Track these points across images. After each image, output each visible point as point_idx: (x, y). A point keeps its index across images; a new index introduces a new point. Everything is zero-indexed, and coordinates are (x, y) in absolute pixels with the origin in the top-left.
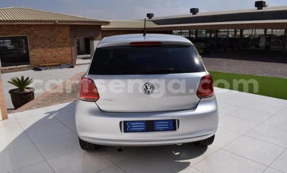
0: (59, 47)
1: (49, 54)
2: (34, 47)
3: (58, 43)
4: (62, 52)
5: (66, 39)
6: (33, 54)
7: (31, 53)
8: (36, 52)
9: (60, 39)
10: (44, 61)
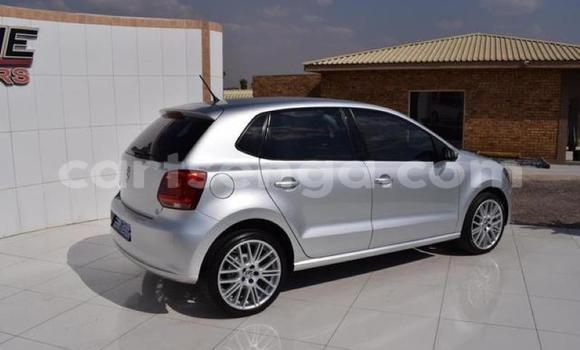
0: (528, 117)
1: (503, 131)
2: (473, 114)
3: (529, 109)
4: (535, 131)
5: (549, 101)
6: (470, 128)
7: (466, 127)
8: (475, 125)
9: (534, 101)
10: (491, 144)
